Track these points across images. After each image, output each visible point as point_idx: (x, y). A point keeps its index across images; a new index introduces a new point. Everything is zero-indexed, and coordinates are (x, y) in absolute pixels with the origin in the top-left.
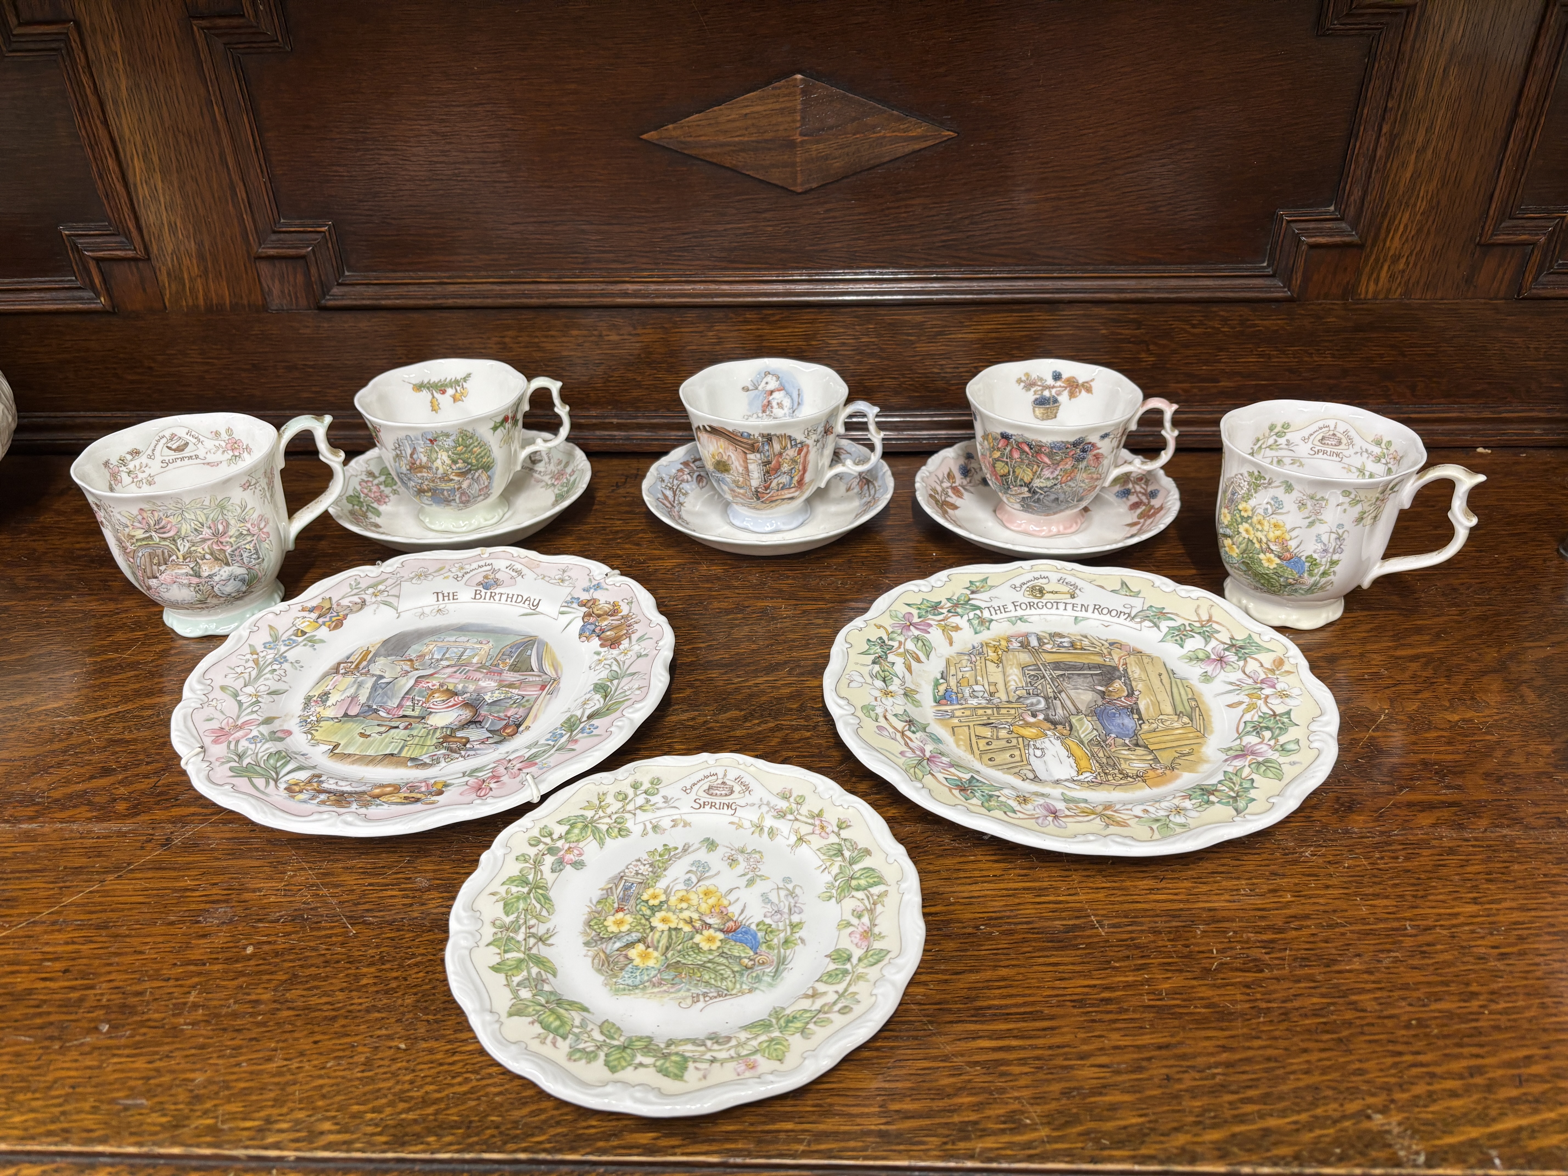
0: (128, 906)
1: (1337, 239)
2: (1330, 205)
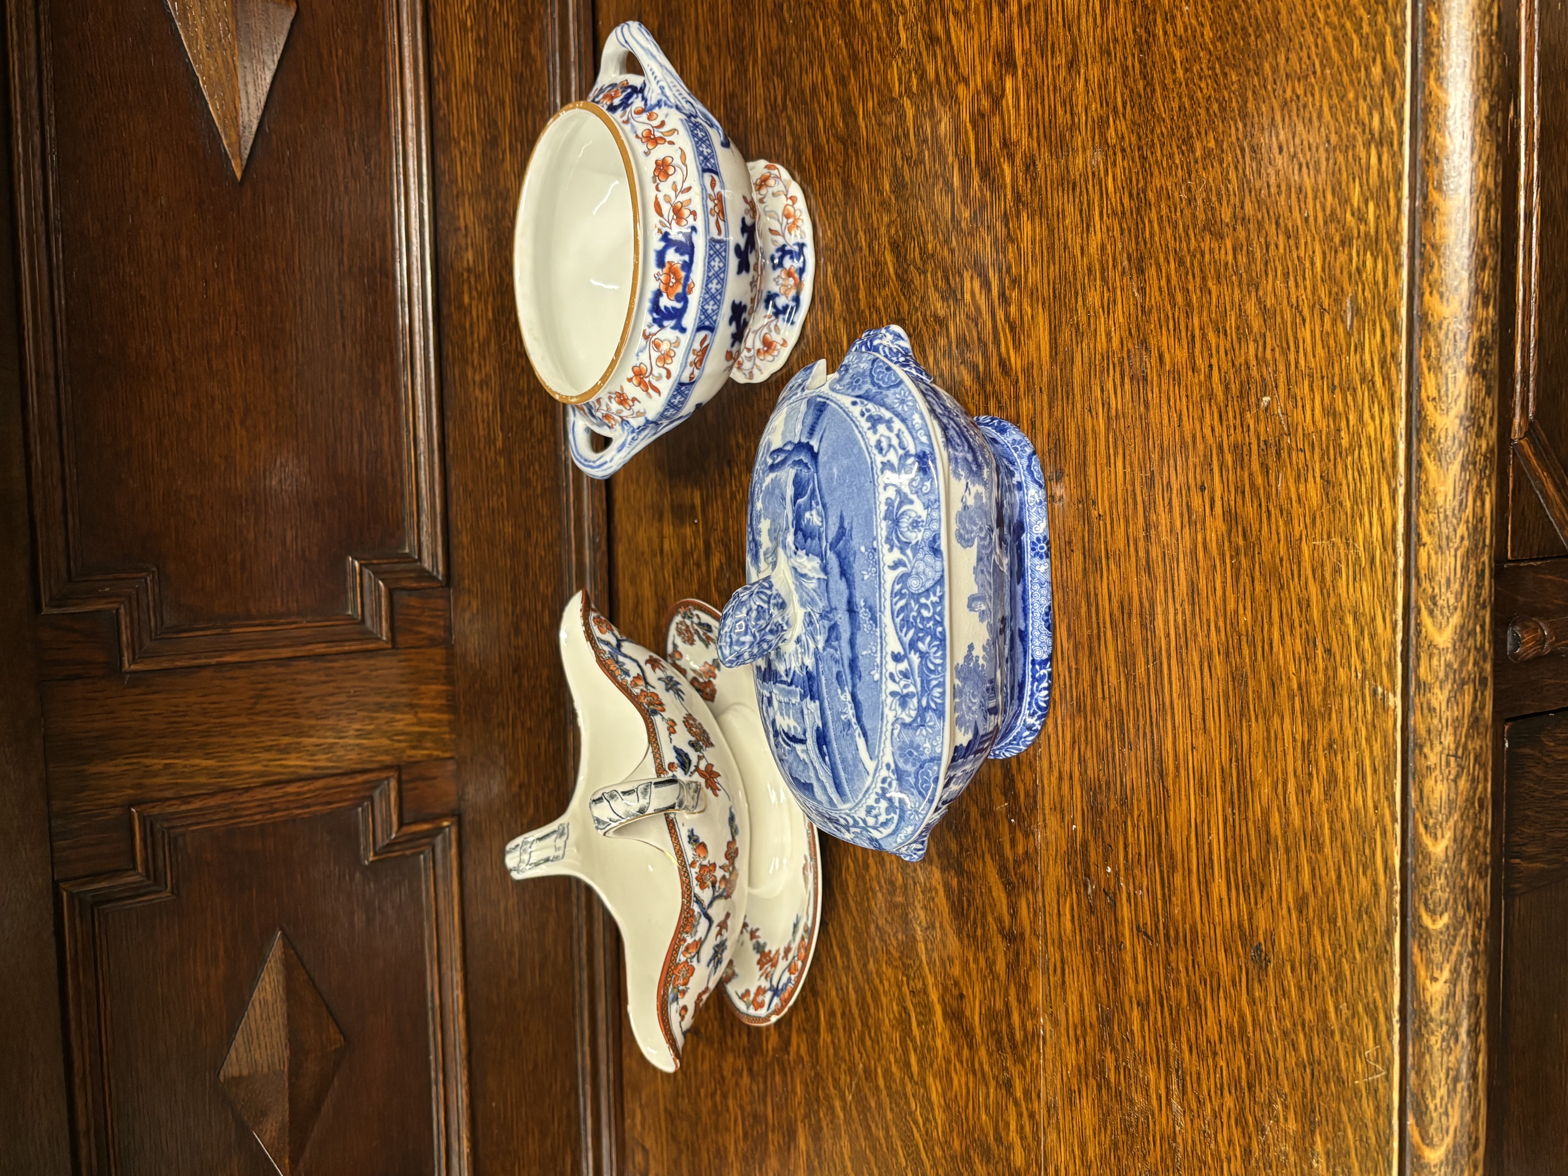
0: (1128, 470)
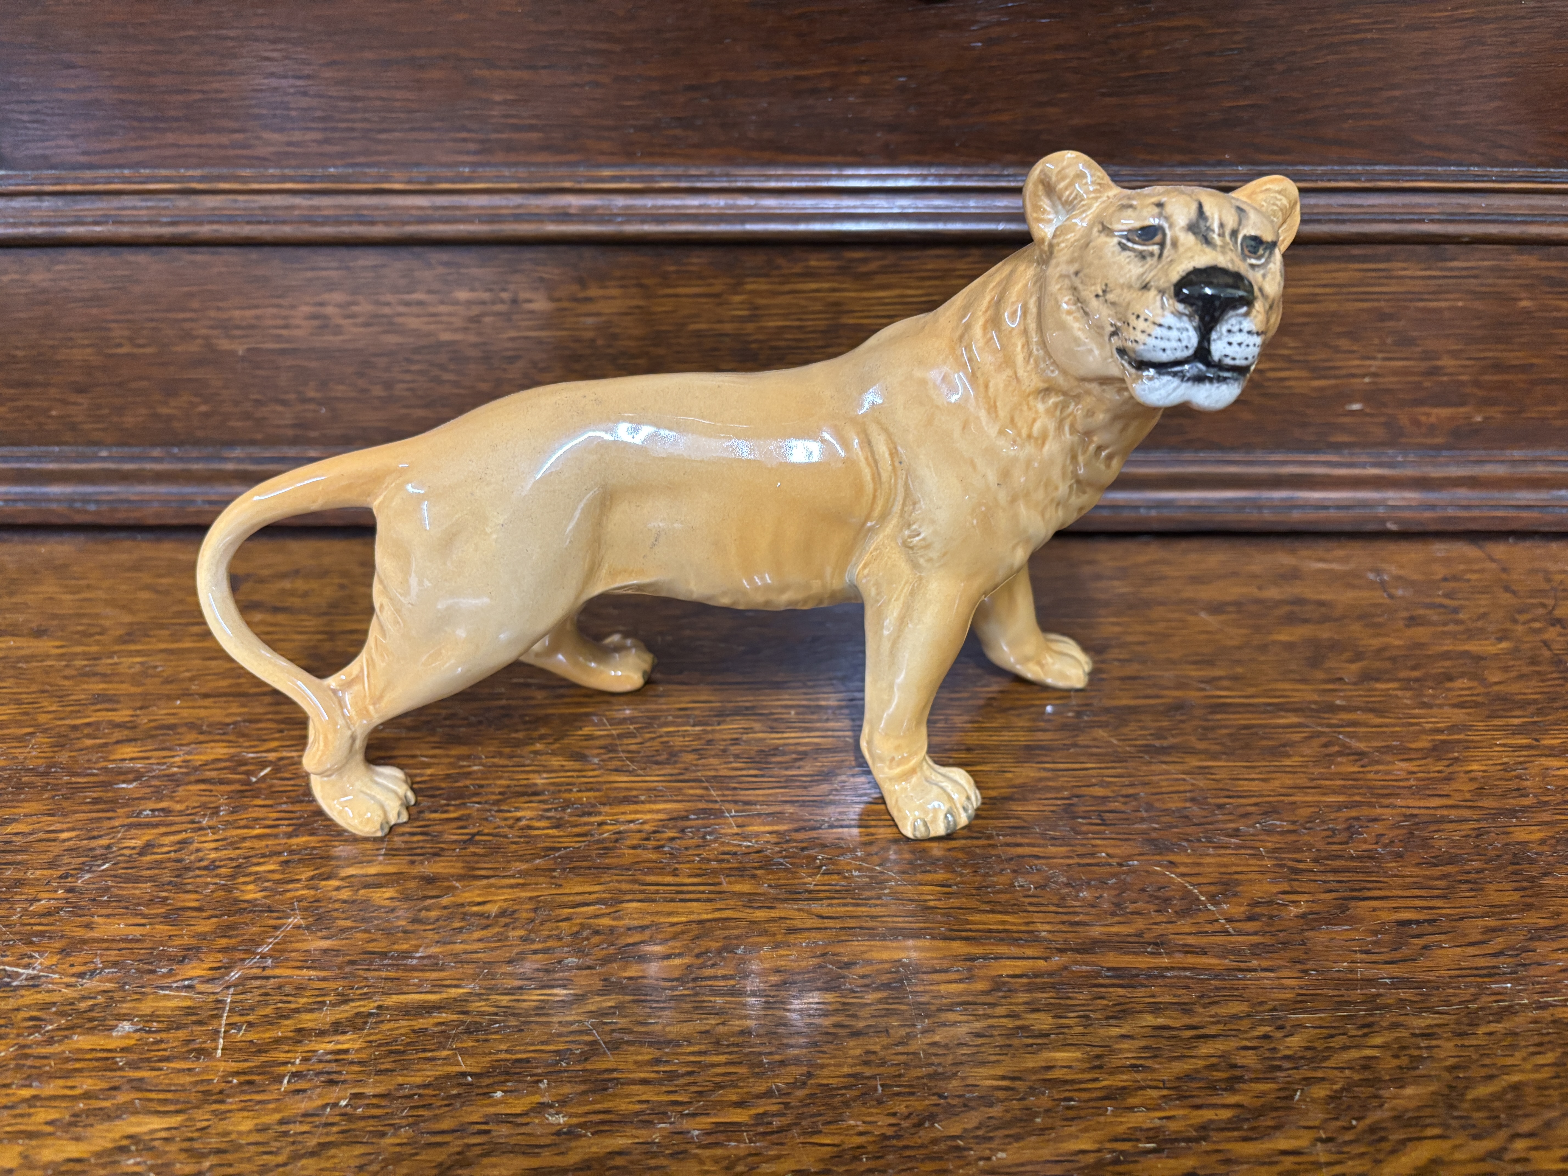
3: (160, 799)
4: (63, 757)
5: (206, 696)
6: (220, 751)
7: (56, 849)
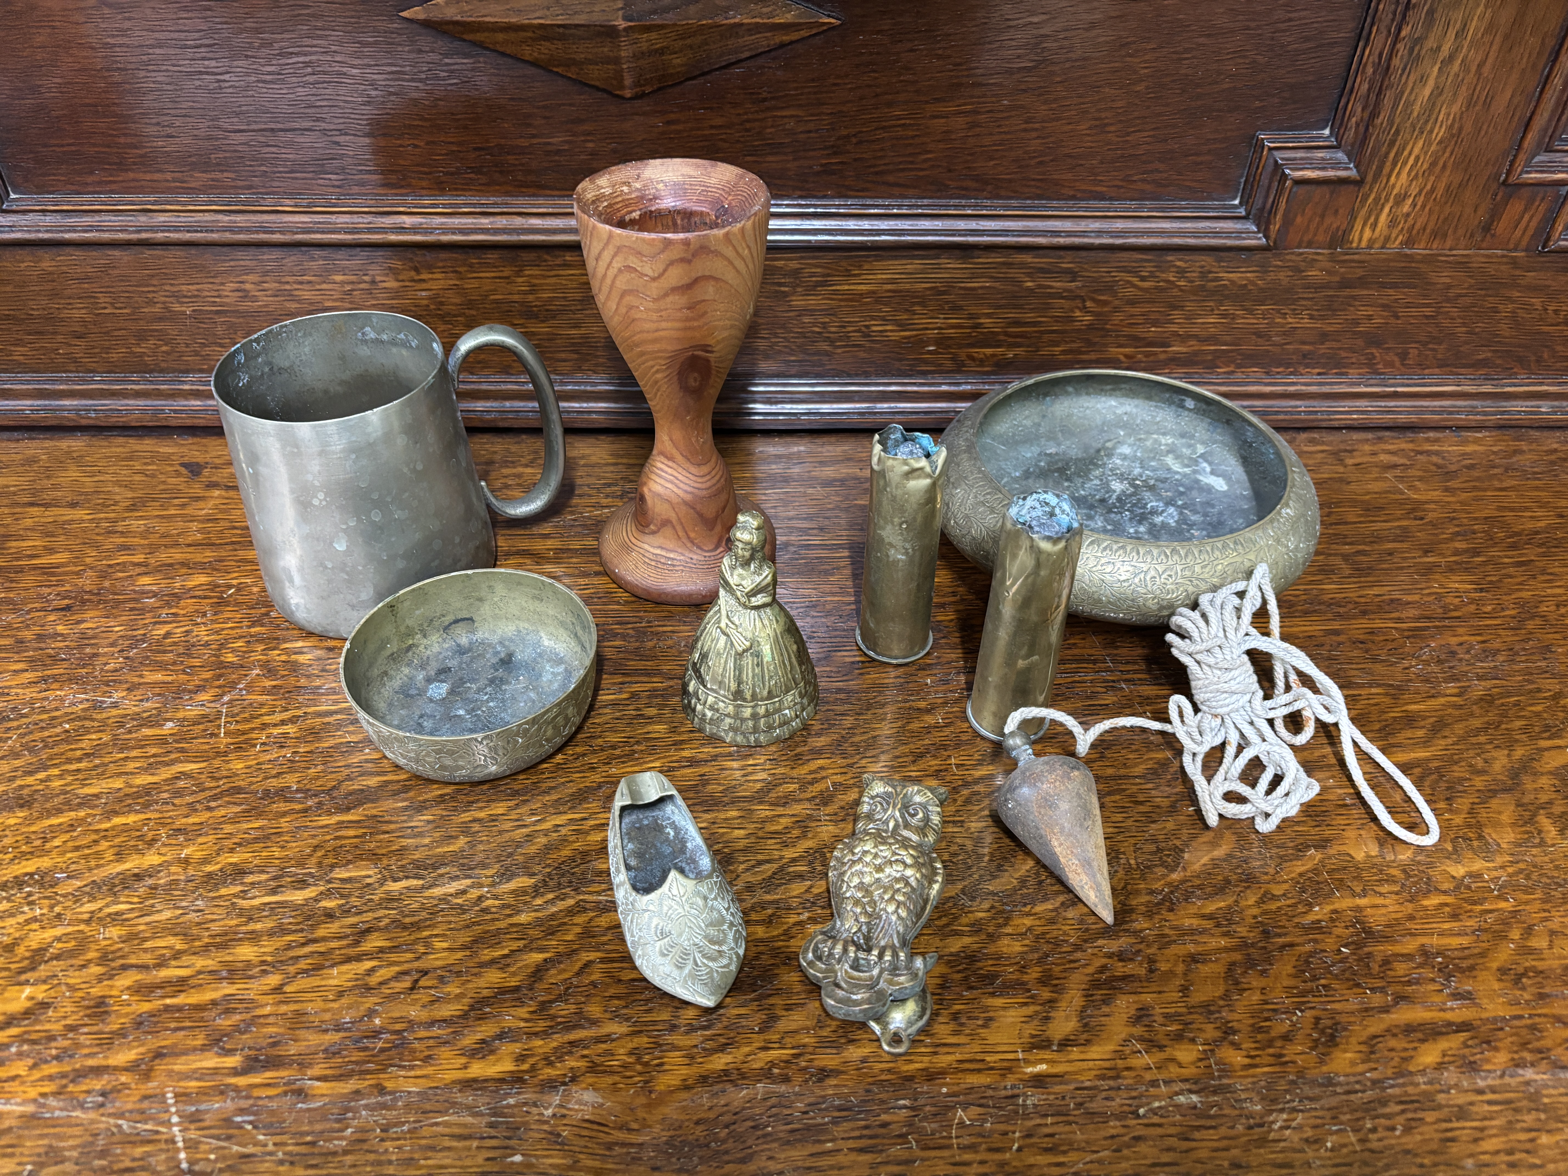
1: (1330, 174)
2: (1324, 128)
3: (171, 607)
4: (107, 584)
5: (189, 545)
6: (202, 579)
7: (114, 636)
